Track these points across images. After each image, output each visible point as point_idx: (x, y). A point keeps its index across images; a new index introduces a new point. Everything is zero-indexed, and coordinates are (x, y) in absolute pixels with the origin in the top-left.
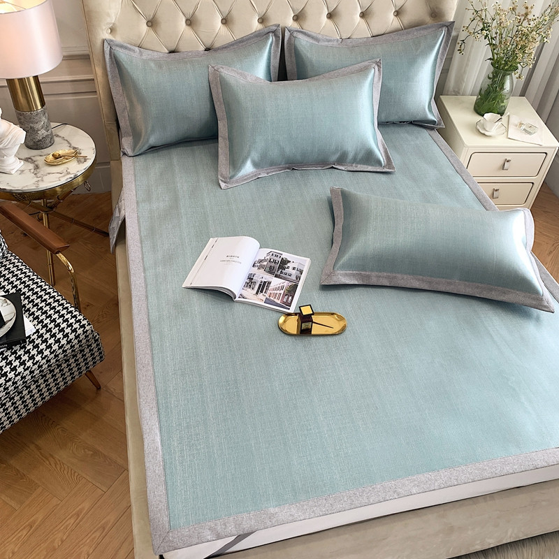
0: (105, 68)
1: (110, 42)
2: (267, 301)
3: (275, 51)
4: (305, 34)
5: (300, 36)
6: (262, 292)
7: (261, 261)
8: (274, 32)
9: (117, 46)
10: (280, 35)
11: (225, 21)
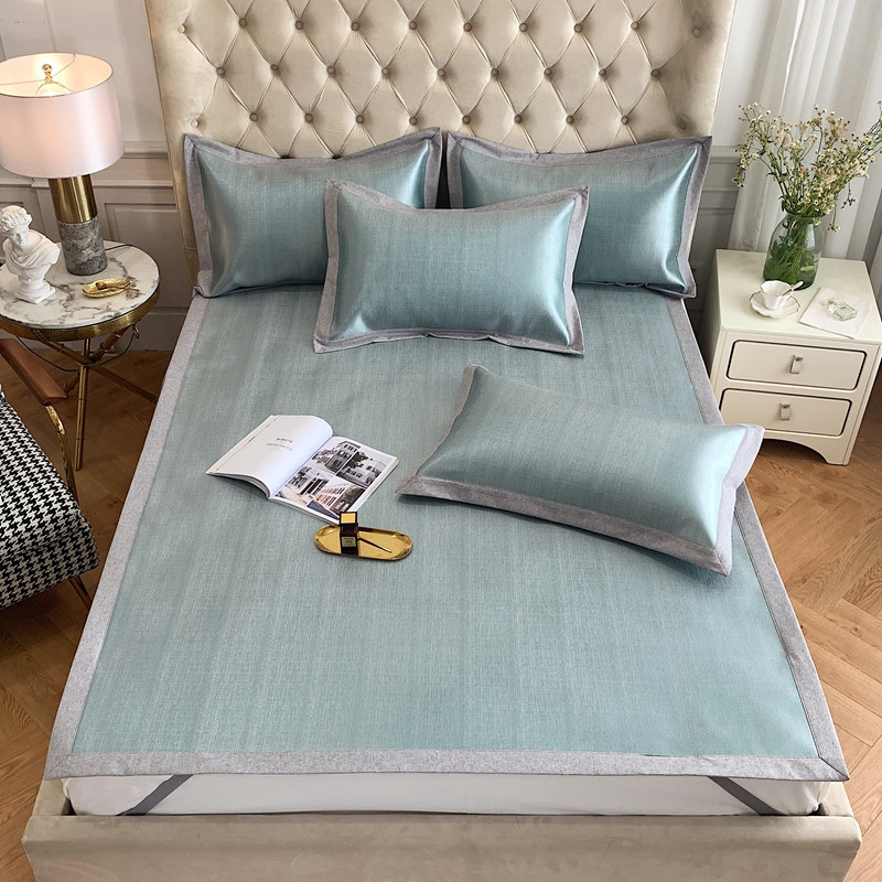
0: (184, 174)
1: (193, 138)
2: (313, 505)
3: (433, 166)
4: (478, 143)
5: (471, 147)
6: (309, 492)
7: (326, 452)
8: (431, 138)
9: (203, 143)
10: (441, 140)
11: (362, 119)
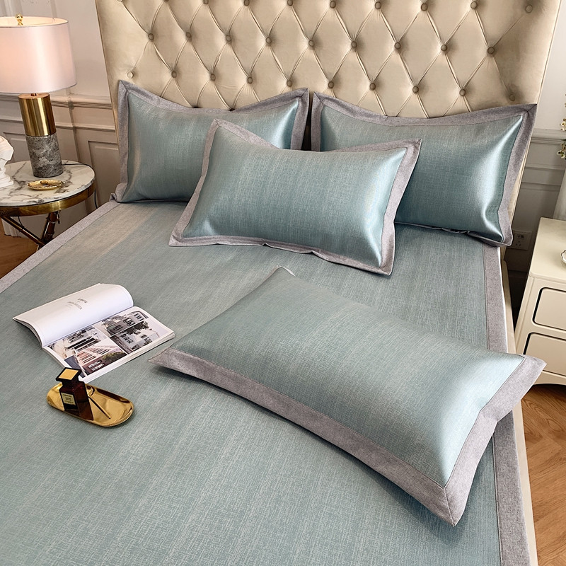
1: (125, 83)
2: (70, 359)
3: (300, 118)
4: (338, 103)
5: (331, 105)
6: (75, 348)
7: (116, 317)
8: (301, 97)
9: (133, 89)
10: (308, 99)
11: (251, 79)
